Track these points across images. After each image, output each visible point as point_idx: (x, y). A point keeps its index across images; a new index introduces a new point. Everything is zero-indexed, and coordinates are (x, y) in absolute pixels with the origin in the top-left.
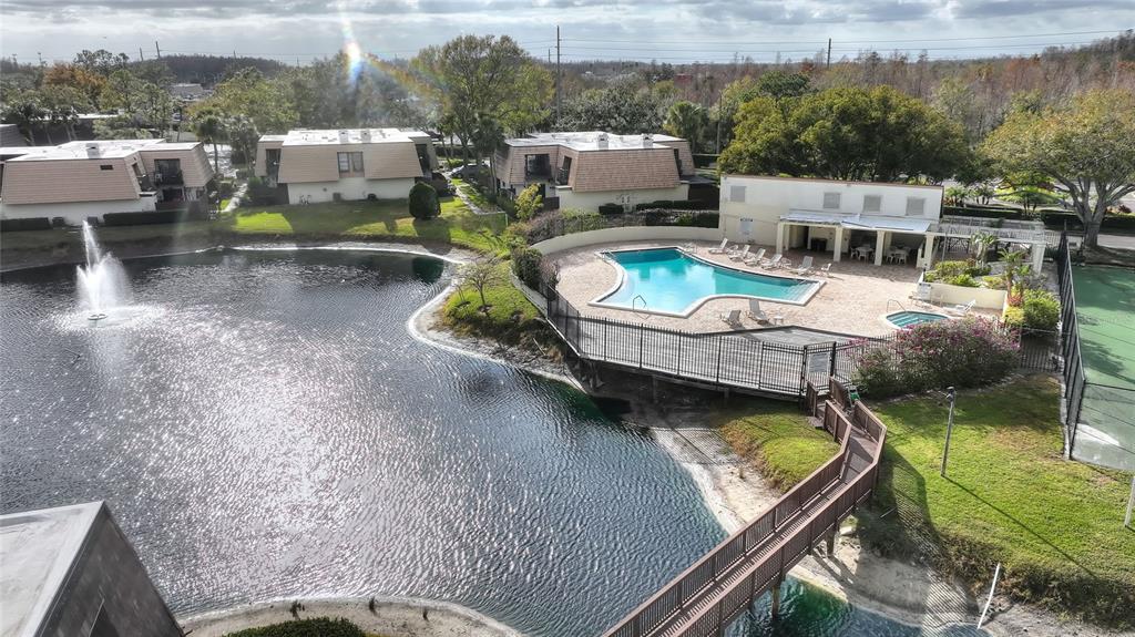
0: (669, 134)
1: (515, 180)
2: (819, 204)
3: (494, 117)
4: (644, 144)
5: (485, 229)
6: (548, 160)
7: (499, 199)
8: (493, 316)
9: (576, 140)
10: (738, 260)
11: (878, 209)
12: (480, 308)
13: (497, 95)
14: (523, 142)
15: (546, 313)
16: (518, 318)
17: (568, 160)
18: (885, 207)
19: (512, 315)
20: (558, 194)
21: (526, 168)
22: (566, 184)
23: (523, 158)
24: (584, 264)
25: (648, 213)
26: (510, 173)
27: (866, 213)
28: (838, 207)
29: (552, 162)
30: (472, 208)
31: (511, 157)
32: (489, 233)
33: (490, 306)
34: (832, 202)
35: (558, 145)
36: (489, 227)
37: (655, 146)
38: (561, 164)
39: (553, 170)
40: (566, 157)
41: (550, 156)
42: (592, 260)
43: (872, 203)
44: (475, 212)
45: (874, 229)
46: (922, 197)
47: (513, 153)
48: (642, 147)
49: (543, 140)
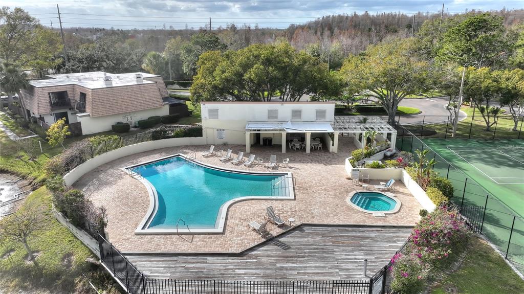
0: (148, 72)
1: (42, 111)
2: (265, 116)
3: (17, 66)
4: (137, 81)
5: (22, 153)
6: (67, 95)
7: (32, 126)
8: (41, 264)
9: (85, 79)
10: (226, 161)
11: (300, 118)
12: (26, 257)
13: (18, 49)
14: (44, 83)
15: (99, 254)
16: (70, 262)
17: (83, 96)
18: (304, 116)
19: (63, 260)
20: (79, 120)
21: (50, 102)
22: (84, 111)
23: (47, 95)
24: (116, 182)
25: (153, 132)
26: (38, 106)
27: (293, 120)
28: (276, 118)
29: (70, 96)
30: (9, 134)
31: (36, 94)
32: (26, 157)
33: (38, 251)
34: (272, 115)
35: (74, 84)
36: (26, 152)
37: (145, 82)
38: (78, 97)
39: (72, 102)
40: (81, 93)
41: (69, 93)
42: (120, 177)
43: (296, 114)
44: (12, 138)
45: (305, 132)
46: (324, 109)
47: (37, 92)
48: (136, 84)
49: (60, 81)
